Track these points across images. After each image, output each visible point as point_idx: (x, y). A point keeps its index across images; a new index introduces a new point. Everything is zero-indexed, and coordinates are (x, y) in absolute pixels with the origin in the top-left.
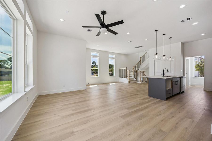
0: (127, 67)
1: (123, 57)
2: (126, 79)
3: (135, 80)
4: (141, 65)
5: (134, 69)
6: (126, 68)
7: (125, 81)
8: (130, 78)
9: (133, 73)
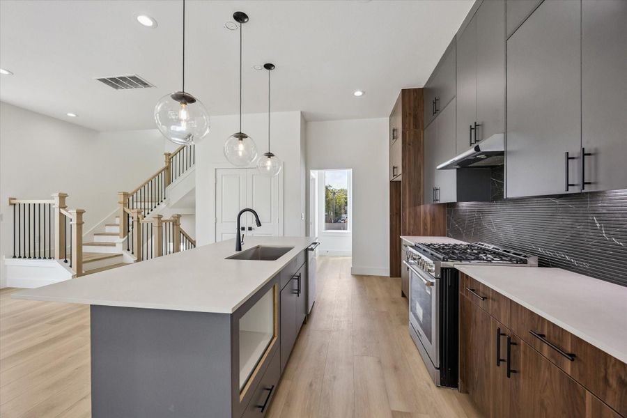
4: (169, 187)
5: (126, 206)
9: (118, 227)
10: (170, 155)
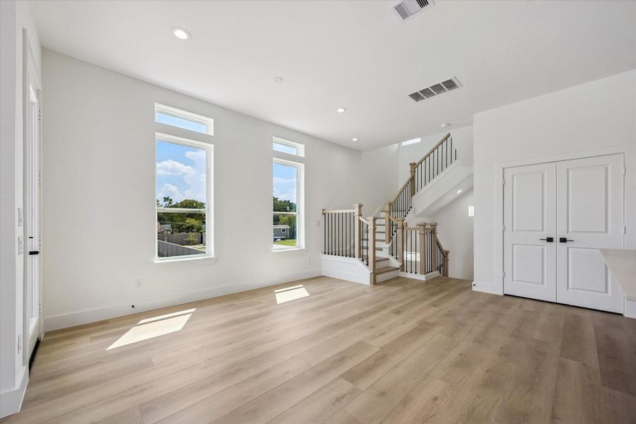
0: (360, 206)
1: (339, 161)
2: (357, 261)
3: (397, 264)
4: (414, 197)
5: (390, 214)
6: (356, 211)
7: (356, 272)
8: (379, 254)
9: (384, 235)
10: (415, 164)
